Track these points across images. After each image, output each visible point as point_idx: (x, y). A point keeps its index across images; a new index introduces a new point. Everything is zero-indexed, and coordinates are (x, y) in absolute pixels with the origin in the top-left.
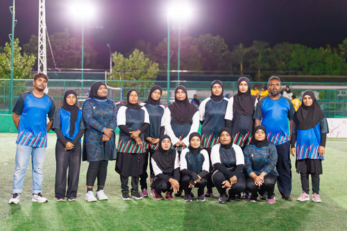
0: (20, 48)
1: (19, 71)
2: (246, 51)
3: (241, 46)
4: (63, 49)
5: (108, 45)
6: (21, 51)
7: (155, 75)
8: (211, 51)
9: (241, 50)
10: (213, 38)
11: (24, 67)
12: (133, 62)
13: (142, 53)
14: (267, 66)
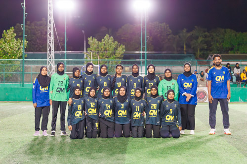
0: (15, 34)
1: (15, 52)
2: (189, 34)
3: (185, 31)
4: (42, 34)
5: (83, 31)
6: (15, 37)
7: (122, 55)
8: (159, 35)
9: (185, 34)
10: (160, 24)
11: (19, 49)
12: (105, 45)
13: (112, 37)
14: (205, 47)
